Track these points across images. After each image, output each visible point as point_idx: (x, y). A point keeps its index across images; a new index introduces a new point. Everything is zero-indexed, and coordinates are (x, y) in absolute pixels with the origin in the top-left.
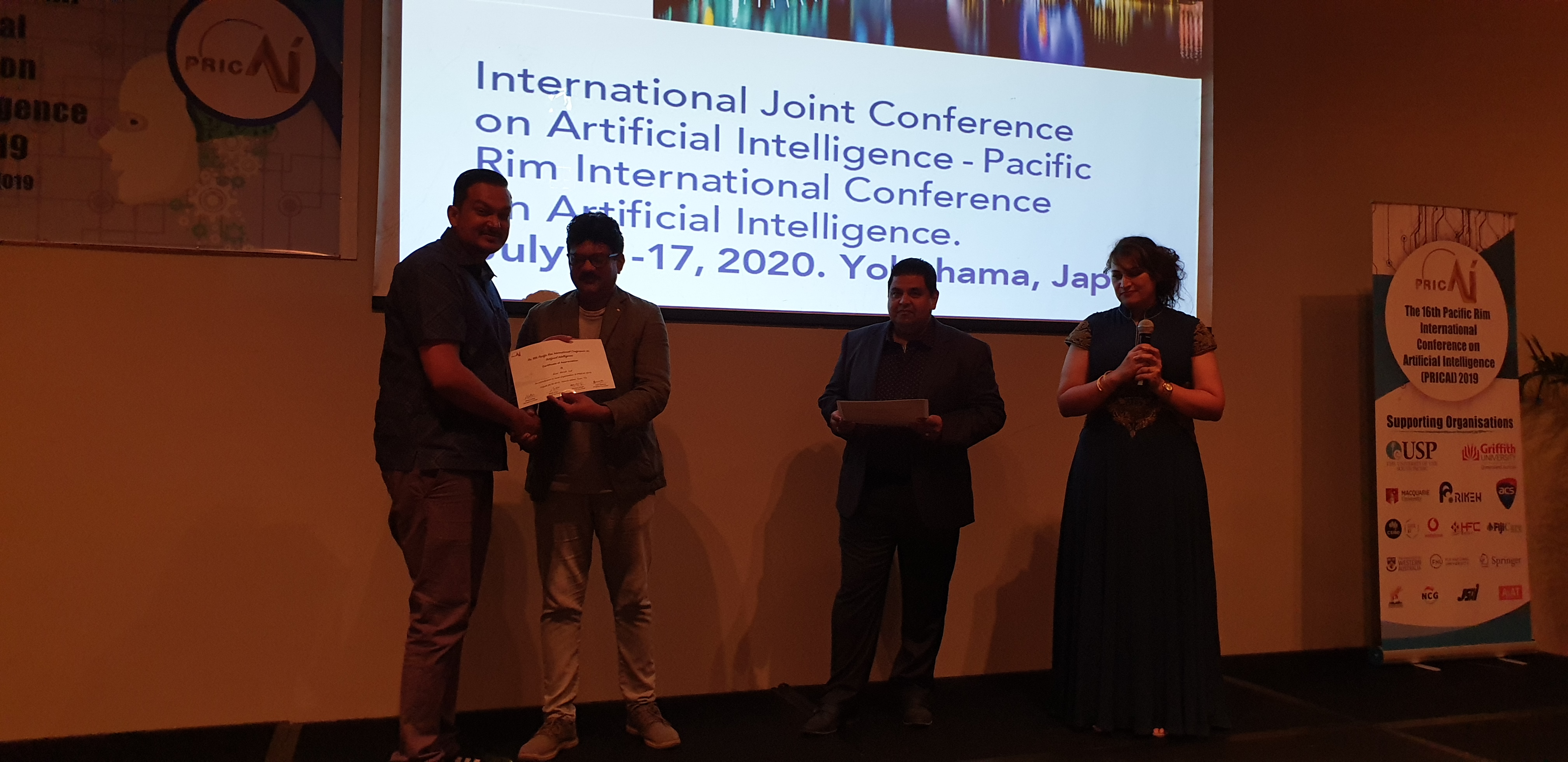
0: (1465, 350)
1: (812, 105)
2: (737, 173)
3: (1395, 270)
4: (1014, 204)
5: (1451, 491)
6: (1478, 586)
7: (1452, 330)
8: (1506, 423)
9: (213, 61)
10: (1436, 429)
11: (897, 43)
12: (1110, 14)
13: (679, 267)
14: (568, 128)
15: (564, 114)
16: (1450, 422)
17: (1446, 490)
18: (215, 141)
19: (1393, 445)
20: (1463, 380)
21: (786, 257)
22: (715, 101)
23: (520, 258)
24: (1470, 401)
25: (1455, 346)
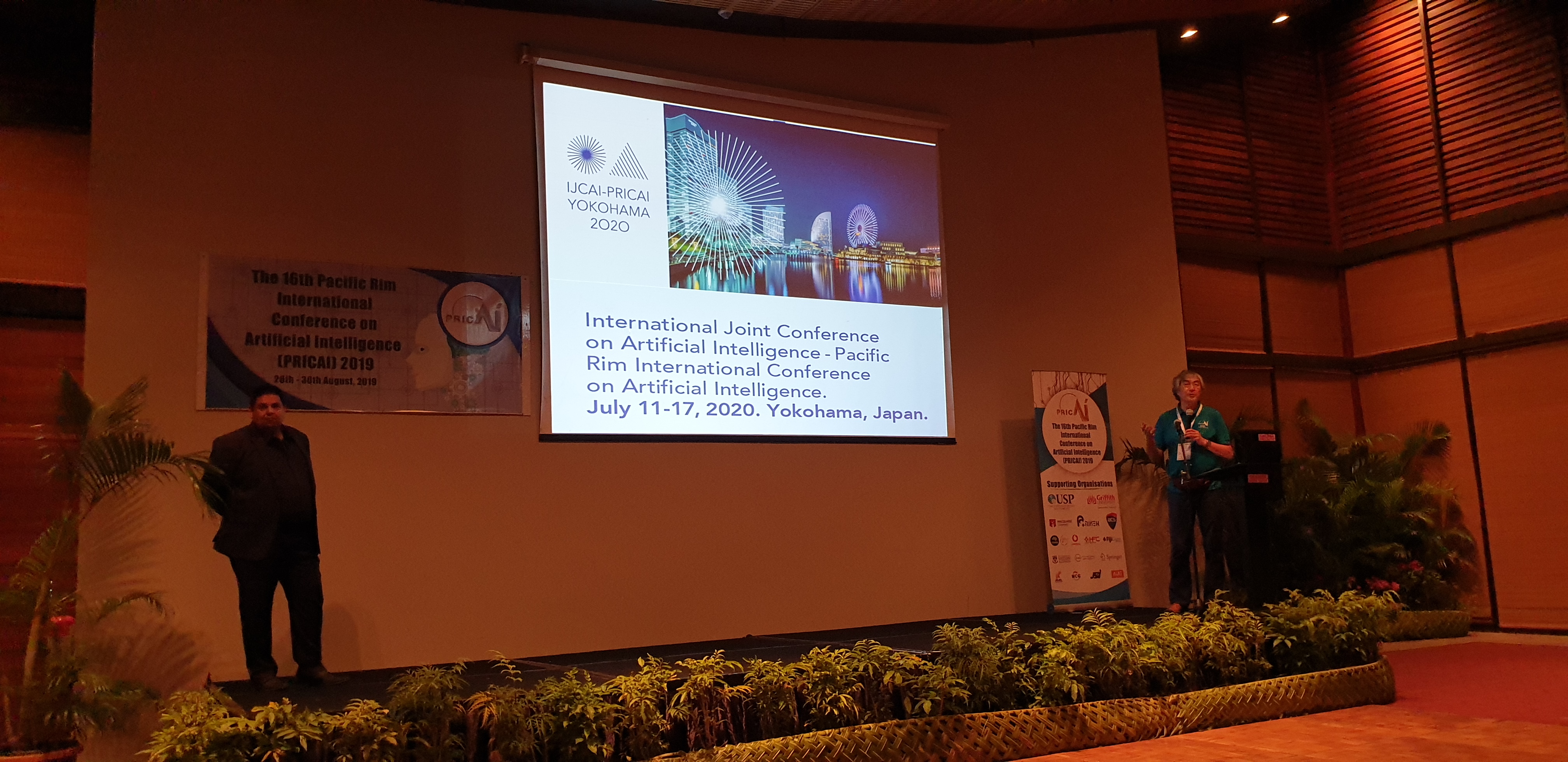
0: (1085, 446)
1: (749, 328)
2: (714, 364)
3: (1046, 406)
4: (852, 375)
5: (1083, 520)
6: (1100, 570)
7: (1077, 436)
8: (1109, 484)
9: (459, 317)
10: (1073, 488)
11: (790, 295)
12: (894, 276)
13: (687, 414)
14: (631, 344)
15: (629, 337)
16: (1079, 484)
17: (1081, 520)
18: (461, 357)
19: (1051, 497)
20: (1085, 462)
21: (740, 406)
22: (702, 328)
23: (610, 412)
24: (1090, 473)
25: (1080, 444)
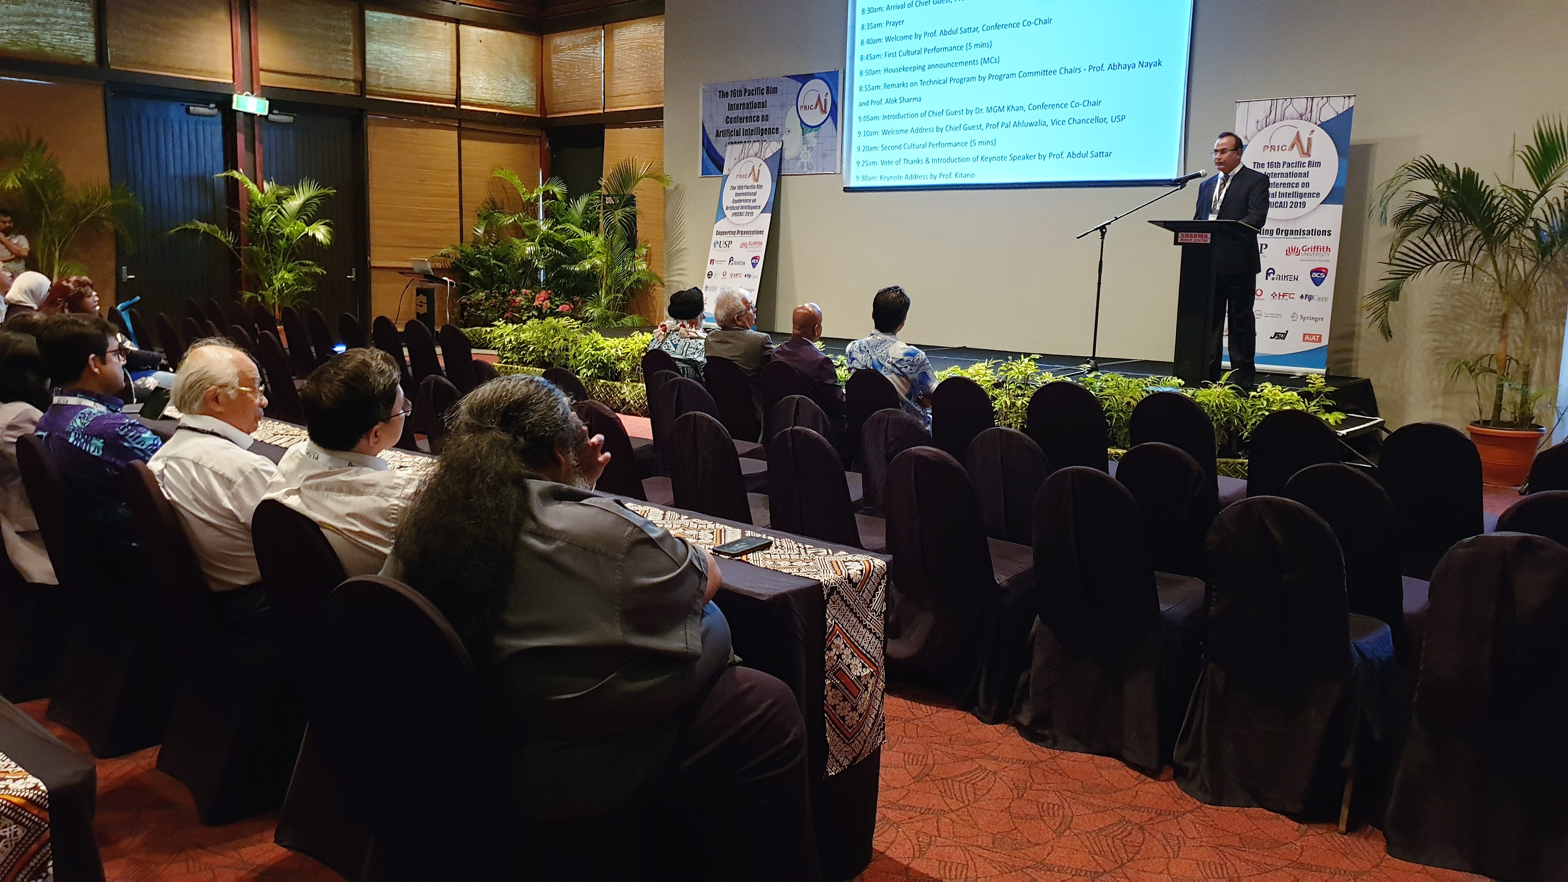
3: (1249, 142)
5: (1274, 273)
6: (1287, 331)
7: (1287, 175)
9: (806, 106)
10: (1268, 236)
16: (1279, 231)
17: (1271, 273)
18: (806, 135)
20: (1293, 206)
24: (1296, 219)
25: (1289, 185)
